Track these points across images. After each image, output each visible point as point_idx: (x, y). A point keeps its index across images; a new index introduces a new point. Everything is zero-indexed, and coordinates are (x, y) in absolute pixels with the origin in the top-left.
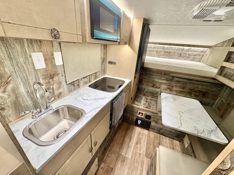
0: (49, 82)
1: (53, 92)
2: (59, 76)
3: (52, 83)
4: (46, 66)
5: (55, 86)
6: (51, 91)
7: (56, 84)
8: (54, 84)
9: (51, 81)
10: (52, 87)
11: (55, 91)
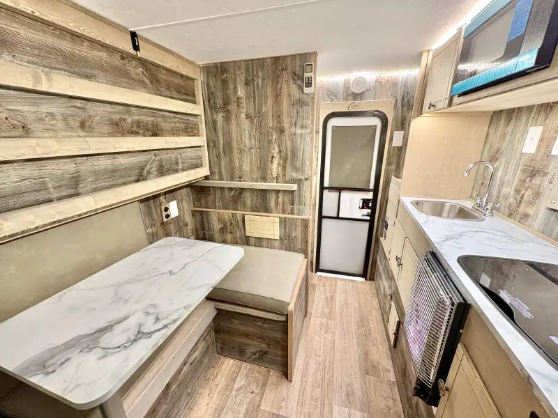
0: (524, 181)
1: (520, 202)
2: (545, 179)
3: (527, 185)
4: (536, 151)
5: (528, 194)
6: (518, 198)
7: (531, 193)
8: (529, 190)
9: (528, 180)
10: (523, 192)
11: (522, 203)
